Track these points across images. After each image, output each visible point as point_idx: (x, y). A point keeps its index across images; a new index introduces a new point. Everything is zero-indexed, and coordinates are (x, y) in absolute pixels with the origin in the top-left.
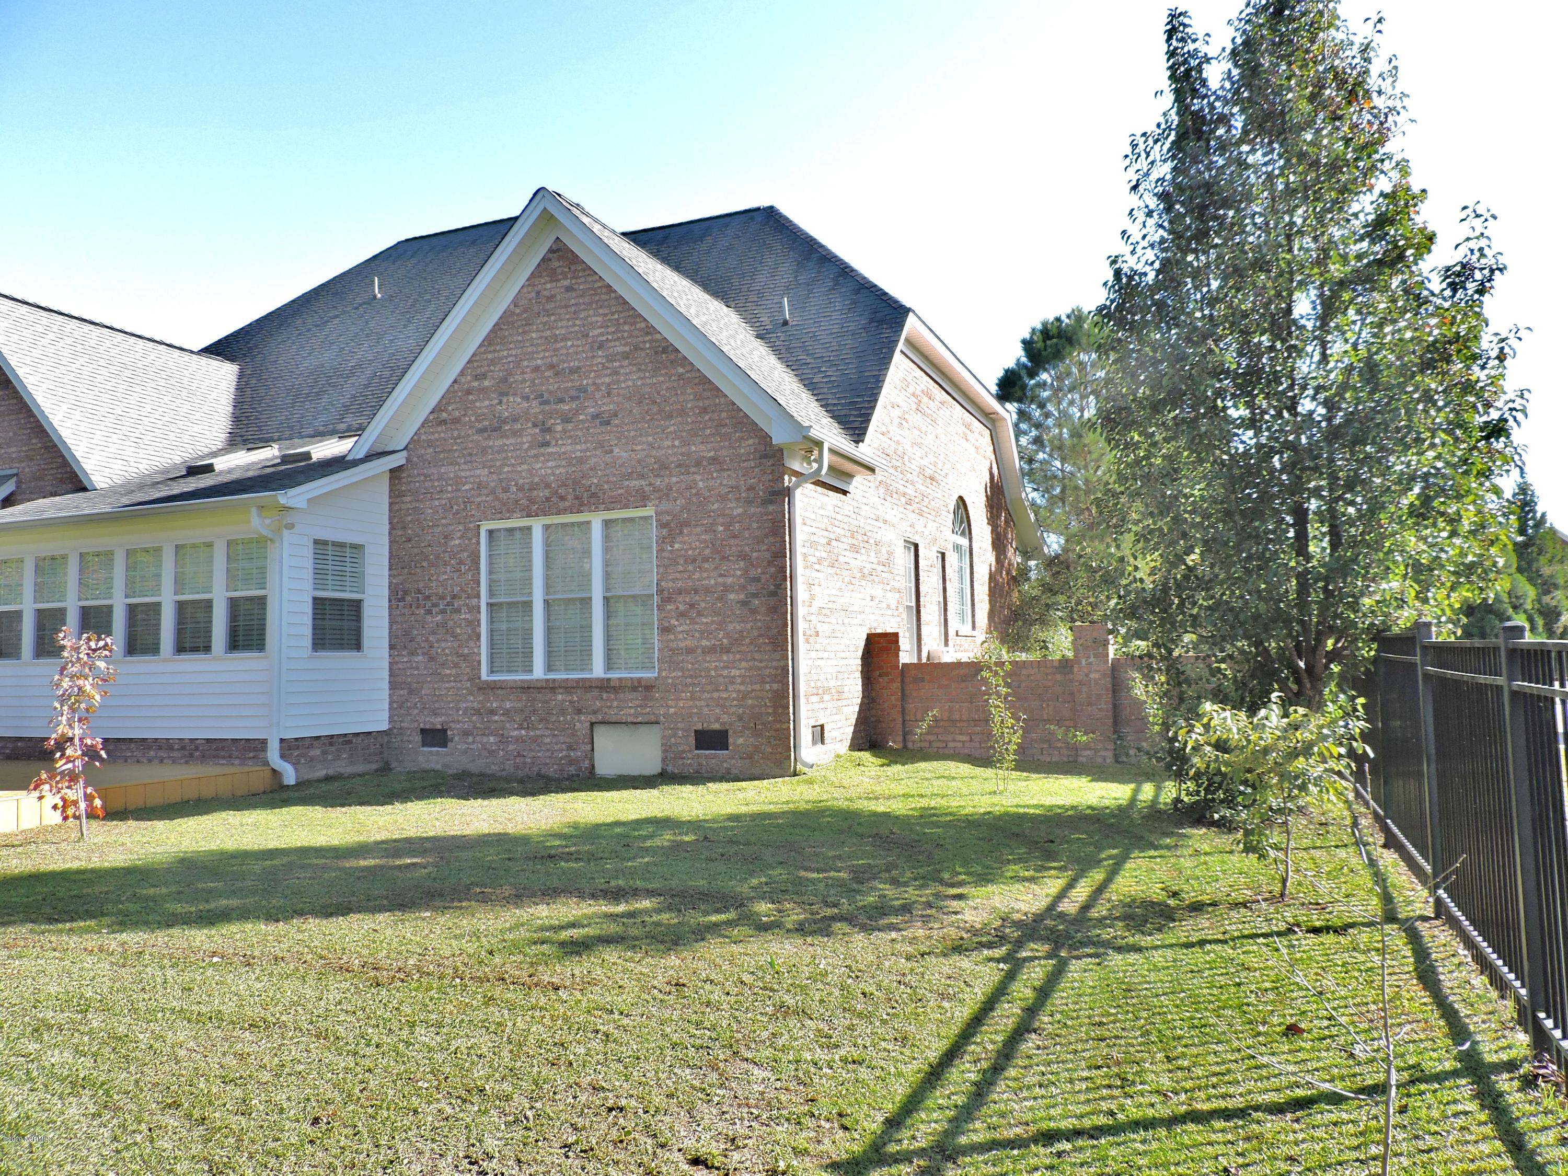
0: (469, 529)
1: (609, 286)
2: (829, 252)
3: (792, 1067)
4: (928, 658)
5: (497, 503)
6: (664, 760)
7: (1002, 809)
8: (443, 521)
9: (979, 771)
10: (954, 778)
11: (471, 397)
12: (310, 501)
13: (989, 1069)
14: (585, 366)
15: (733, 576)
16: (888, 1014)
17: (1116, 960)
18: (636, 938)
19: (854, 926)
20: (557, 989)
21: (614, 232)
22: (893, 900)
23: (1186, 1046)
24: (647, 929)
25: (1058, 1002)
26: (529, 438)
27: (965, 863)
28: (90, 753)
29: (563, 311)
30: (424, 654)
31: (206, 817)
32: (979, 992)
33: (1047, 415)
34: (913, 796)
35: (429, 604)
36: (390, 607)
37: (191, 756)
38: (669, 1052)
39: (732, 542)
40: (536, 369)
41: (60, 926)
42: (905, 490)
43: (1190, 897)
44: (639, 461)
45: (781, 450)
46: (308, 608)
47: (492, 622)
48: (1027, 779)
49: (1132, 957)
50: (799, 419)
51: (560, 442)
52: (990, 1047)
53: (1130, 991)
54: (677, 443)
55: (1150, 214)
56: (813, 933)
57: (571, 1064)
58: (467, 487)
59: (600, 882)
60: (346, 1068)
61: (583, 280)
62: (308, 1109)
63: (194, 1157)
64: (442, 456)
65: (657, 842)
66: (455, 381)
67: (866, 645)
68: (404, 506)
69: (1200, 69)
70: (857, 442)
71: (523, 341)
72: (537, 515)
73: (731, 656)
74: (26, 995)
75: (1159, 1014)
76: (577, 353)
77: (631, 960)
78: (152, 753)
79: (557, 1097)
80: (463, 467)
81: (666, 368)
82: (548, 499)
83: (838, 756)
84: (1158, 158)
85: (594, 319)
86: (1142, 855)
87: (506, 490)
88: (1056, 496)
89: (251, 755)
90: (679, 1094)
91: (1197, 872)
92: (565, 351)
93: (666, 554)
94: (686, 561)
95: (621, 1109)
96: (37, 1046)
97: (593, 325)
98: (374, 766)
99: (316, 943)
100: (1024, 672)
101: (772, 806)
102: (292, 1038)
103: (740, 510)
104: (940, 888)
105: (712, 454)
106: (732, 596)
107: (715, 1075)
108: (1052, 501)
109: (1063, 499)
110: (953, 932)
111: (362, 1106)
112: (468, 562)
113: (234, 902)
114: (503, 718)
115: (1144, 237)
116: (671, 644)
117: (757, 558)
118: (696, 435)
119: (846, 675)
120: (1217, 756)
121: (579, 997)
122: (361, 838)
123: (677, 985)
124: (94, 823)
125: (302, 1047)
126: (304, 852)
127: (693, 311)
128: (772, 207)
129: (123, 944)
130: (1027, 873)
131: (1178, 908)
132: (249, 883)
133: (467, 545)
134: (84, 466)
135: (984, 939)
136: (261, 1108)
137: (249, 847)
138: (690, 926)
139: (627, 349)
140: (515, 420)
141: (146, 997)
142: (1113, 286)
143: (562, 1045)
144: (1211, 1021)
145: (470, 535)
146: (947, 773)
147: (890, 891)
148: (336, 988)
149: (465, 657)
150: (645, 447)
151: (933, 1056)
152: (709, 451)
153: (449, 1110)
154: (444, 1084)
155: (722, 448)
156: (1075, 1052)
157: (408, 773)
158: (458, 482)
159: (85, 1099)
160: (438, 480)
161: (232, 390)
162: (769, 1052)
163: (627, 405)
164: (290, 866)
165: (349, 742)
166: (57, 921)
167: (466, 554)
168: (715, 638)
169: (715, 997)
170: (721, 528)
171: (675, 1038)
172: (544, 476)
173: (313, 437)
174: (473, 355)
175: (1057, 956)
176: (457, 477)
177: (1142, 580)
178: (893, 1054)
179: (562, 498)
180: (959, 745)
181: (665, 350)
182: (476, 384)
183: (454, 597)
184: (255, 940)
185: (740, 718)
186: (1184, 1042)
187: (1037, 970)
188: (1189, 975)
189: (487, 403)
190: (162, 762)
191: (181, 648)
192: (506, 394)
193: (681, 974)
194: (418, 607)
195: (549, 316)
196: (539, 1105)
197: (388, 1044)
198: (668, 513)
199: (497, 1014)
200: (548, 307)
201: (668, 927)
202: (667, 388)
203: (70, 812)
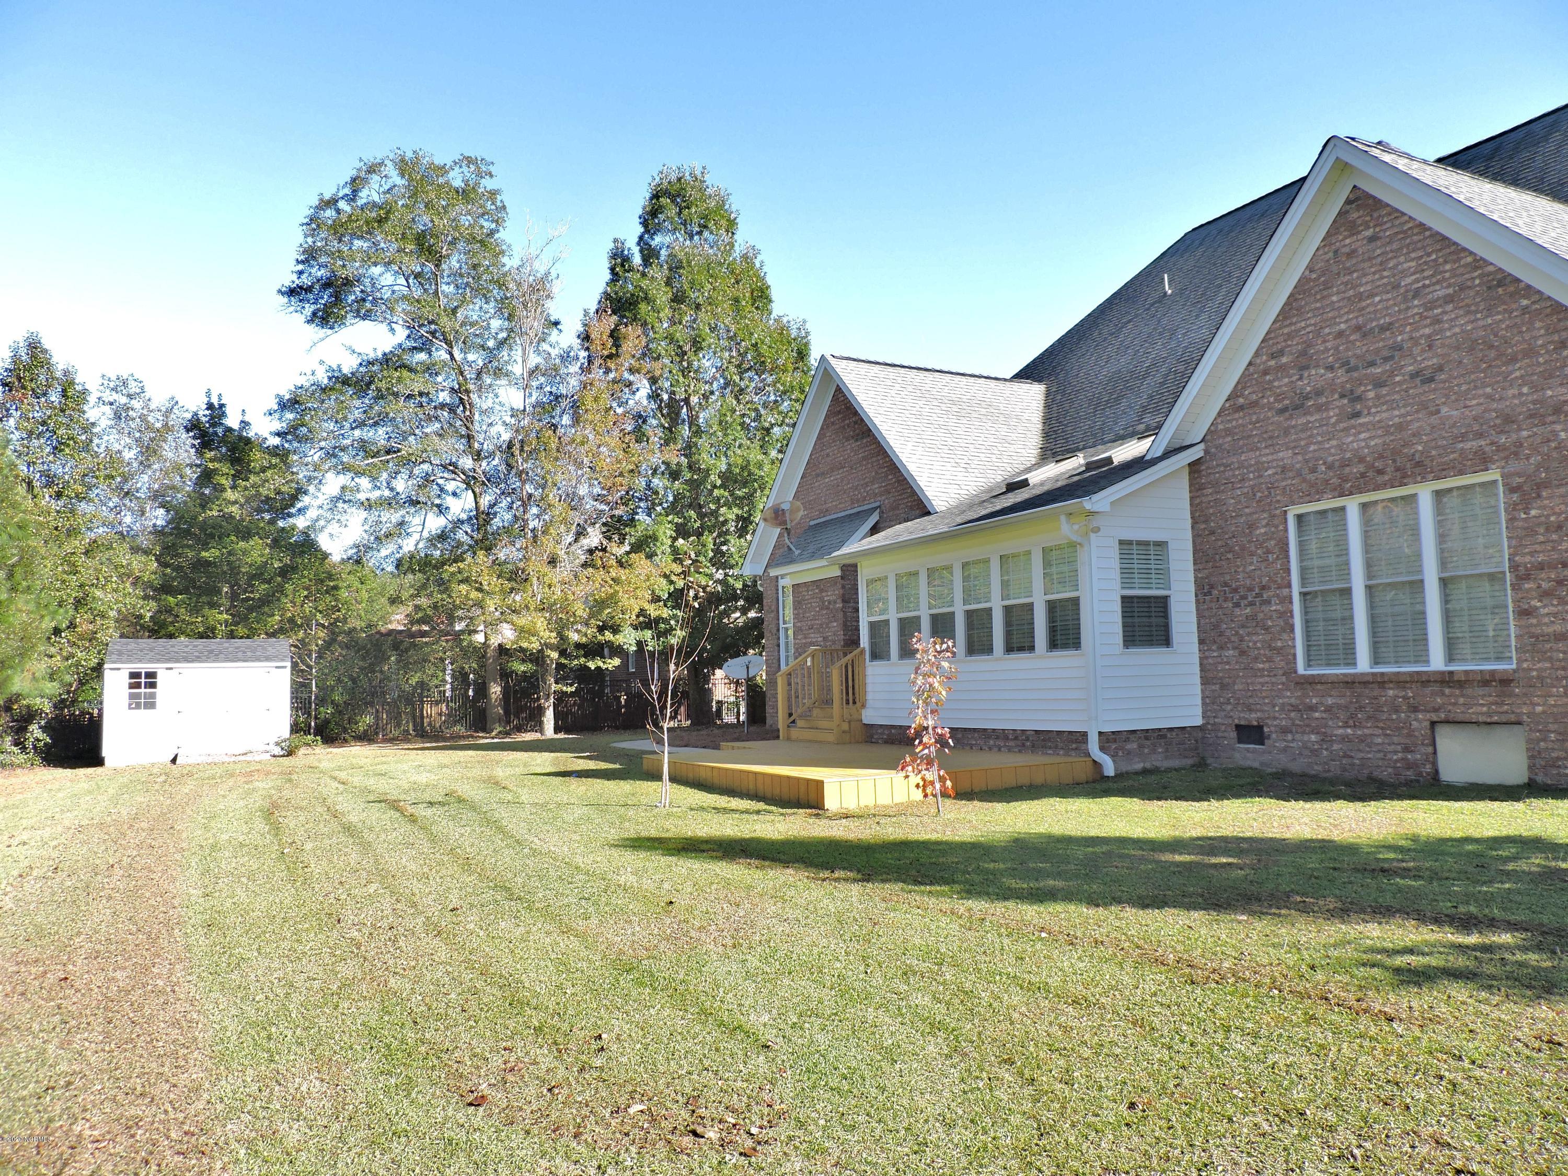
0: (1275, 516)
1: (1421, 225)
5: (1304, 485)
6: (1531, 768)
8: (1247, 510)
11: (1268, 377)
12: (1113, 503)
14: (1398, 320)
18: (1493, 977)
20: (1391, 1020)
21: (1425, 162)
24: (1508, 968)
26: (1337, 411)
28: (941, 741)
29: (1367, 265)
30: (1234, 648)
31: (1036, 802)
35: (1236, 597)
36: (1197, 602)
37: (1023, 745)
40: (1340, 334)
41: (923, 888)
44: (1475, 419)
46: (1117, 607)
47: (1306, 613)
51: (1373, 410)
54: (1525, 390)
57: (1408, 1108)
58: (1270, 472)
59: (1445, 906)
60: (1160, 1060)
61: (1388, 225)
62: (1125, 1092)
63: (1025, 1113)
64: (1241, 443)
65: (1522, 865)
66: (1250, 364)
68: (1204, 499)
71: (1323, 307)
72: (1351, 494)
74: (898, 943)
76: (1387, 308)
77: (1486, 1002)
78: (992, 742)
80: (1264, 451)
81: (1504, 303)
82: (1363, 475)
85: (1405, 266)
87: (1313, 470)
89: (1074, 746)
92: (1371, 309)
93: (1518, 524)
94: (1547, 530)
96: (906, 988)
97: (1404, 273)
98: (1190, 762)
99: (1133, 932)
102: (1110, 1021)
111: (1175, 1101)
112: (1276, 550)
113: (1059, 884)
114: (1324, 715)
116: (1533, 630)
118: (1551, 376)
121: (1418, 1034)
122: (1177, 833)
123: (1549, 1042)
124: (948, 802)
125: (1119, 1031)
126: (1123, 841)
127: (1538, 228)
129: (970, 910)
132: (1073, 867)
133: (1273, 533)
134: (927, 493)
136: (1083, 1081)
137: (1073, 833)
139: (1451, 291)
140: (1319, 393)
141: (987, 959)
143: (1397, 1084)
145: (1276, 522)
148: (1152, 980)
149: (1279, 650)
150: (1482, 401)
153: (1265, 1126)
154: (1260, 1098)
157: (1224, 770)
158: (1260, 468)
159: (940, 1040)
160: (1239, 468)
161: (1041, 408)
163: (1455, 356)
164: (1109, 854)
165: (1164, 737)
166: (921, 883)
167: (1273, 542)
171: (1548, 1105)
172: (1357, 450)
173: (1114, 441)
174: (1269, 333)
176: (1257, 463)
179: (1380, 472)
181: (1500, 284)
182: (1272, 363)
183: (1263, 588)
184: (1078, 921)
189: (1286, 380)
190: (1000, 750)
191: (1010, 649)
192: (1307, 368)
193: (1556, 1030)
194: (1226, 600)
195: (1351, 273)
196: (1368, 1145)
197: (1203, 1044)
198: (1519, 475)
199: (1319, 1035)
200: (1348, 265)
201: (1538, 970)
202: (1508, 326)
203: (929, 791)
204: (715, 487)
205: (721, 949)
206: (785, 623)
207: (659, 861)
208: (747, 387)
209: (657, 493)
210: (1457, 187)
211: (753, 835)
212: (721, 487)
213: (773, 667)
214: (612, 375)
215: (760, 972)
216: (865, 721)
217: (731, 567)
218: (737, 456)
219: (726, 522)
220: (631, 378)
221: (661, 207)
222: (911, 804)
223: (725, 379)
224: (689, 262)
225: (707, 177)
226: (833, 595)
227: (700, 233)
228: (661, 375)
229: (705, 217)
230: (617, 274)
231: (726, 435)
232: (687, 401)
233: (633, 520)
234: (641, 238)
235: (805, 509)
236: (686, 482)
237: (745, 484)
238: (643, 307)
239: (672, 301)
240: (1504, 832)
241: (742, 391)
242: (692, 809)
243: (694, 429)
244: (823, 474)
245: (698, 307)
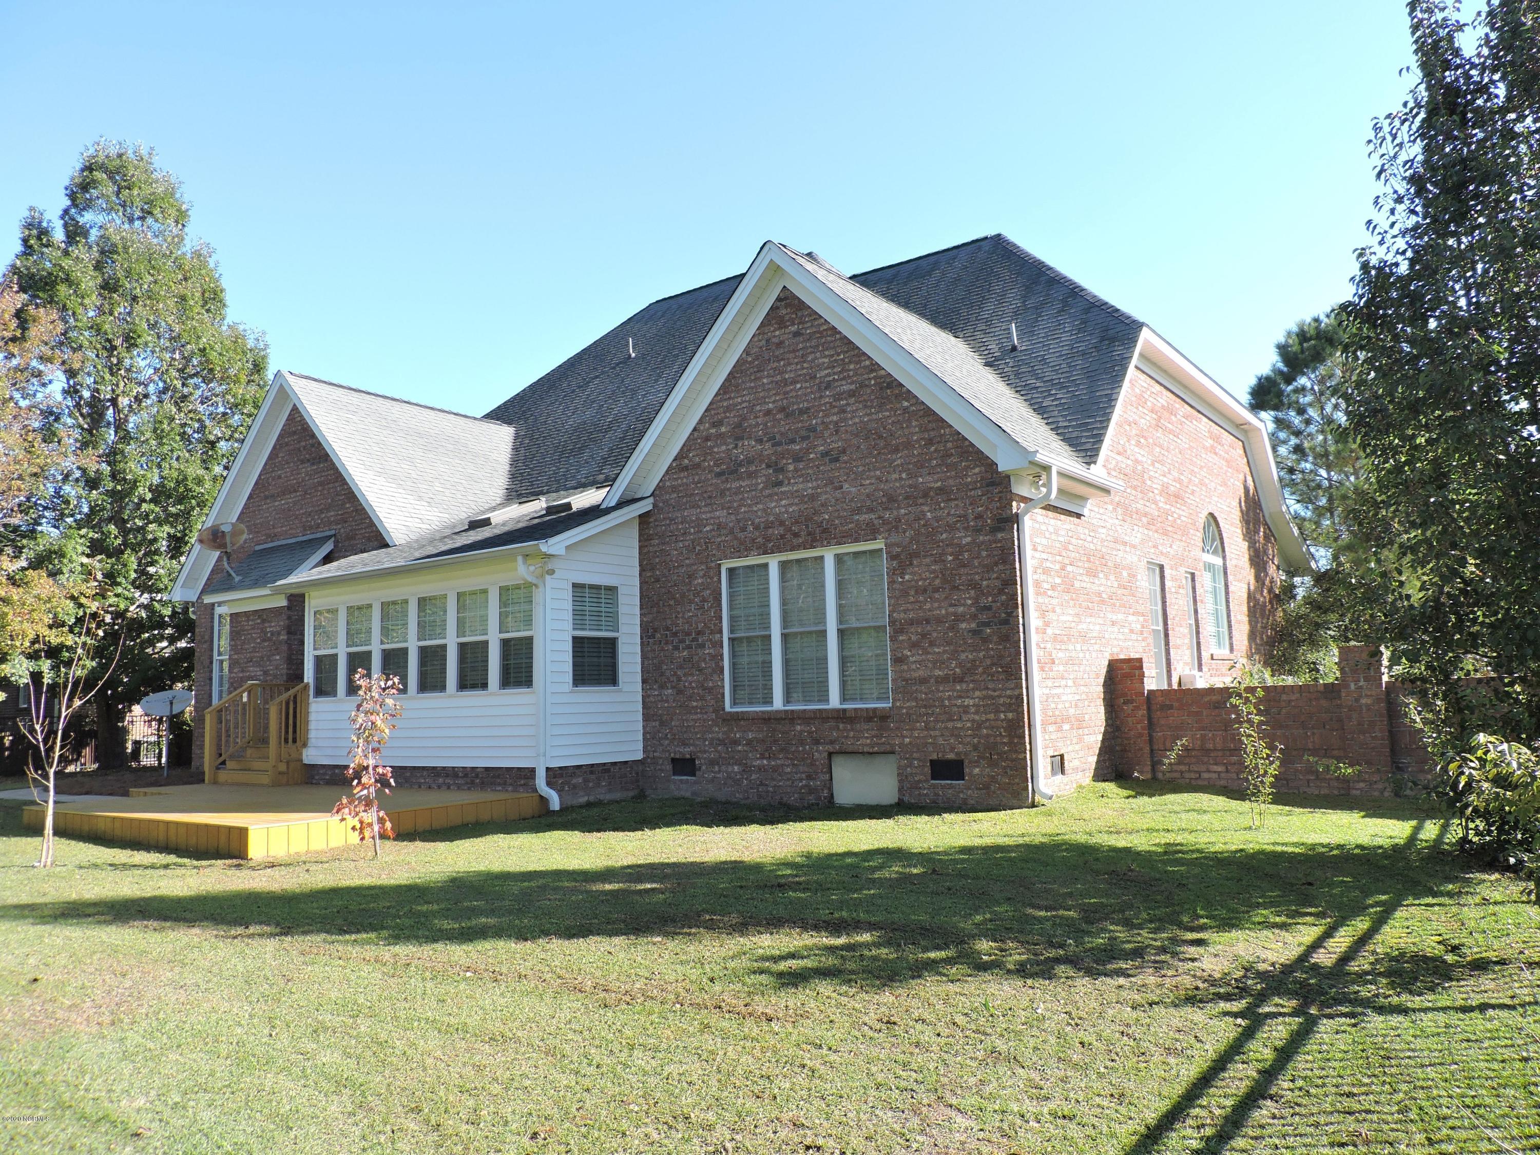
0: (710, 568)
1: (834, 328)
2: (1058, 274)
3: (999, 1117)
4: (1180, 684)
5: (735, 542)
6: (900, 790)
7: (1257, 847)
8: (687, 562)
9: (1235, 804)
10: (1205, 812)
11: (709, 443)
12: (567, 548)
13: (1213, 1137)
14: (813, 406)
15: (964, 605)
16: (1106, 1068)
17: (1376, 1022)
18: (852, 972)
19: (1079, 970)
20: (770, 1020)
21: (839, 276)
22: (1124, 942)
23: (1452, 1128)
24: (865, 963)
25: (1301, 1066)
26: (763, 479)
27: (1208, 905)
28: (382, 781)
29: (792, 355)
30: (673, 688)
31: (479, 839)
32: (1211, 1049)
33: (1308, 422)
34: (1158, 831)
35: (676, 640)
36: (642, 644)
37: (472, 782)
38: (872, 1092)
39: (962, 571)
40: (768, 412)
41: (347, 937)
42: (1147, 509)
43: (1471, 953)
44: (868, 496)
45: (1008, 477)
46: (569, 646)
47: (734, 656)
48: (1289, 814)
49: (1395, 1020)
50: (1025, 444)
51: (792, 481)
52: (1218, 1112)
53: (1389, 1058)
54: (904, 476)
55: (1399, 200)
56: (1033, 976)
57: (775, 1098)
58: (708, 528)
59: (824, 914)
60: (567, 1087)
61: (809, 324)
62: (529, 1123)
64: (685, 500)
65: (885, 873)
66: (695, 429)
67: (1108, 672)
68: (651, 549)
69: (1450, 38)
70: (1088, 464)
71: (755, 387)
72: (773, 552)
73: (964, 686)
75: (1422, 1088)
76: (806, 395)
77: (846, 994)
78: (441, 780)
79: (757, 1131)
80: (704, 509)
81: (891, 403)
82: (782, 537)
83: (1081, 787)
84: (1406, 139)
85: (821, 361)
86: (1417, 902)
87: (743, 529)
88: (1323, 507)
89: (522, 781)
90: (878, 1137)
91: (1483, 925)
92: (794, 394)
93: (896, 586)
94: (917, 592)
95: (819, 1148)
96: (314, 1046)
97: (820, 367)
98: (630, 794)
99: (557, 963)
100: (1284, 697)
101: (1006, 839)
102: (523, 1054)
103: (969, 539)
104: (1178, 932)
105: (939, 484)
106: (963, 626)
107: (917, 1120)
108: (1320, 512)
109: (1331, 510)
110: (1187, 981)
111: (576, 1125)
112: (711, 599)
113: (491, 921)
114: (745, 748)
115: (1392, 225)
116: (904, 675)
117: (988, 586)
118: (922, 467)
119: (1086, 703)
120: (1497, 794)
121: (791, 1030)
122: (609, 863)
123: (888, 1022)
124: (388, 843)
125: (532, 1062)
126: (559, 874)
127: (917, 345)
128: (999, 235)
129: (395, 955)
130: (1278, 919)
131: (1457, 965)
132: (507, 903)
133: (709, 584)
134: (386, 525)
135: (1222, 990)
136: (489, 1119)
137: (511, 869)
138: (908, 962)
139: (853, 387)
140: (750, 461)
141: (407, 1006)
142: (1362, 280)
143: (768, 1078)
144: (1488, 1101)
145: (711, 573)
146: (1197, 807)
147: (1121, 933)
148: (571, 1005)
149: (710, 690)
150: (873, 481)
151: (1151, 1117)
152: (937, 481)
153: (655, 1136)
154: (653, 1109)
155: (949, 478)
156: (1317, 1125)
157: (660, 800)
158: (700, 524)
159: (345, 1098)
160: (682, 523)
161: (510, 450)
162: (974, 1100)
163: (855, 441)
164: (543, 888)
165: (608, 771)
166: (346, 932)
167: (708, 592)
168: (947, 667)
169: (924, 1038)
170: (950, 558)
171: (880, 1078)
172: (778, 515)
173: (576, 488)
174: (711, 404)
175: (1305, 1014)
176: (697, 519)
177: (1408, 597)
178: (1108, 1112)
179: (796, 535)
180: (1214, 776)
181: (889, 386)
182: (713, 431)
183: (699, 633)
184: (504, 957)
185: (975, 748)
186: (1450, 1123)
187: (1280, 1028)
188: (1465, 1044)
189: (724, 448)
190: (449, 788)
191: (463, 685)
192: (742, 438)
193: (893, 1012)
194: (667, 643)
195: (779, 361)
196: (738, 1137)
197: (608, 1065)
198: (898, 545)
199: (711, 1042)
200: (777, 353)
201: (886, 961)
202: (893, 422)
203: (367, 834)
204: (144, 501)
205: (95, 1029)
206: (220, 654)
207: (29, 931)
208: (191, 394)
209: (67, 502)
210: (861, 302)
211: (157, 893)
212: (151, 501)
213: (204, 702)
214: (15, 362)
215: (141, 1050)
216: (306, 761)
217: (159, 591)
218: (171, 470)
219: (155, 540)
220: (42, 367)
221: (94, 181)
222: (347, 848)
223: (165, 382)
224: (126, 248)
225: (155, 159)
226: (275, 626)
227: (142, 218)
228: (81, 369)
229: (150, 202)
230: (31, 247)
231: (161, 444)
232: (114, 401)
233: (33, 531)
234: (66, 211)
235: (250, 532)
236: (107, 493)
237: (180, 501)
238: (63, 290)
239: (102, 287)
240: (877, 845)
241: (184, 398)
242: (81, 867)
243: (122, 434)
244: (273, 496)
245: (135, 299)
